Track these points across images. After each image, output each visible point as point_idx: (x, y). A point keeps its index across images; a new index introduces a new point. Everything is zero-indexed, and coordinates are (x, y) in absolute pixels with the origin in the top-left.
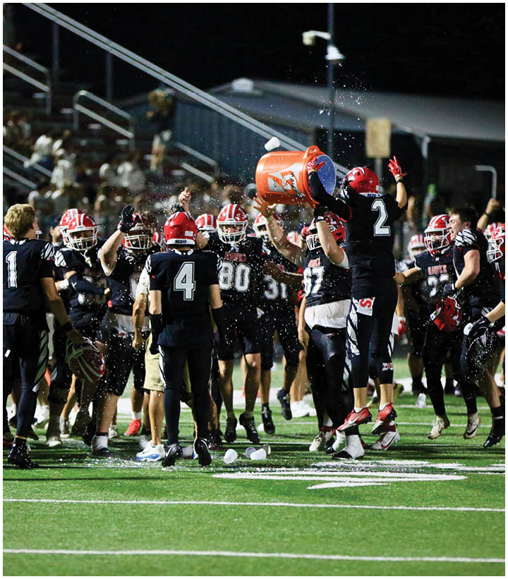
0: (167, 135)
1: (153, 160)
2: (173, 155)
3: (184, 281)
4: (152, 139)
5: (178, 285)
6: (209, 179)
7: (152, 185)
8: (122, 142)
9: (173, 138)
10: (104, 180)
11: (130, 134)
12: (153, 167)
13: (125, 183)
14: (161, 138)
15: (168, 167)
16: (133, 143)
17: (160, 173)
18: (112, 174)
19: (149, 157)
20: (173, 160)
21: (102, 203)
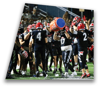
0: (36, 7)
1: (33, 12)
2: (38, 11)
3: (39, 36)
4: (33, 8)
5: (37, 37)
6: (45, 16)
7: (33, 18)
8: (27, 9)
9: (38, 8)
10: (23, 17)
11: (28, 7)
12: (33, 14)
13: (27, 17)
14: (35, 8)
15: (37, 14)
16: (29, 9)
17: (35, 15)
18: (25, 16)
19: (32, 12)
20: (38, 12)
21: (23, 22)
